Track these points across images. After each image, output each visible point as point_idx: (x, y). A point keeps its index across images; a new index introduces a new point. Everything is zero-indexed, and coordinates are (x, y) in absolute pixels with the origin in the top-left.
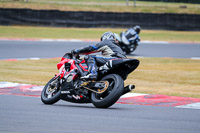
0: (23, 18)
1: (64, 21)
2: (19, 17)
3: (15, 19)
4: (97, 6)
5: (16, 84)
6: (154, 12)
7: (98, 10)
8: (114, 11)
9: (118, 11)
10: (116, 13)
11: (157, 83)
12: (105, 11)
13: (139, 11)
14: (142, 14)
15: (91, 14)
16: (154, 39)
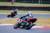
0: (14, 8)
1: (24, 9)
2: (13, 8)
3: (12, 9)
4: (32, 5)
5: (12, 24)
6: (46, 7)
7: (32, 6)
8: (36, 6)
9: (37, 6)
10: (37, 7)
11: (47, 24)
12: (34, 6)
13: (42, 6)
14: (43, 7)
15: (30, 7)
16: (46, 13)
